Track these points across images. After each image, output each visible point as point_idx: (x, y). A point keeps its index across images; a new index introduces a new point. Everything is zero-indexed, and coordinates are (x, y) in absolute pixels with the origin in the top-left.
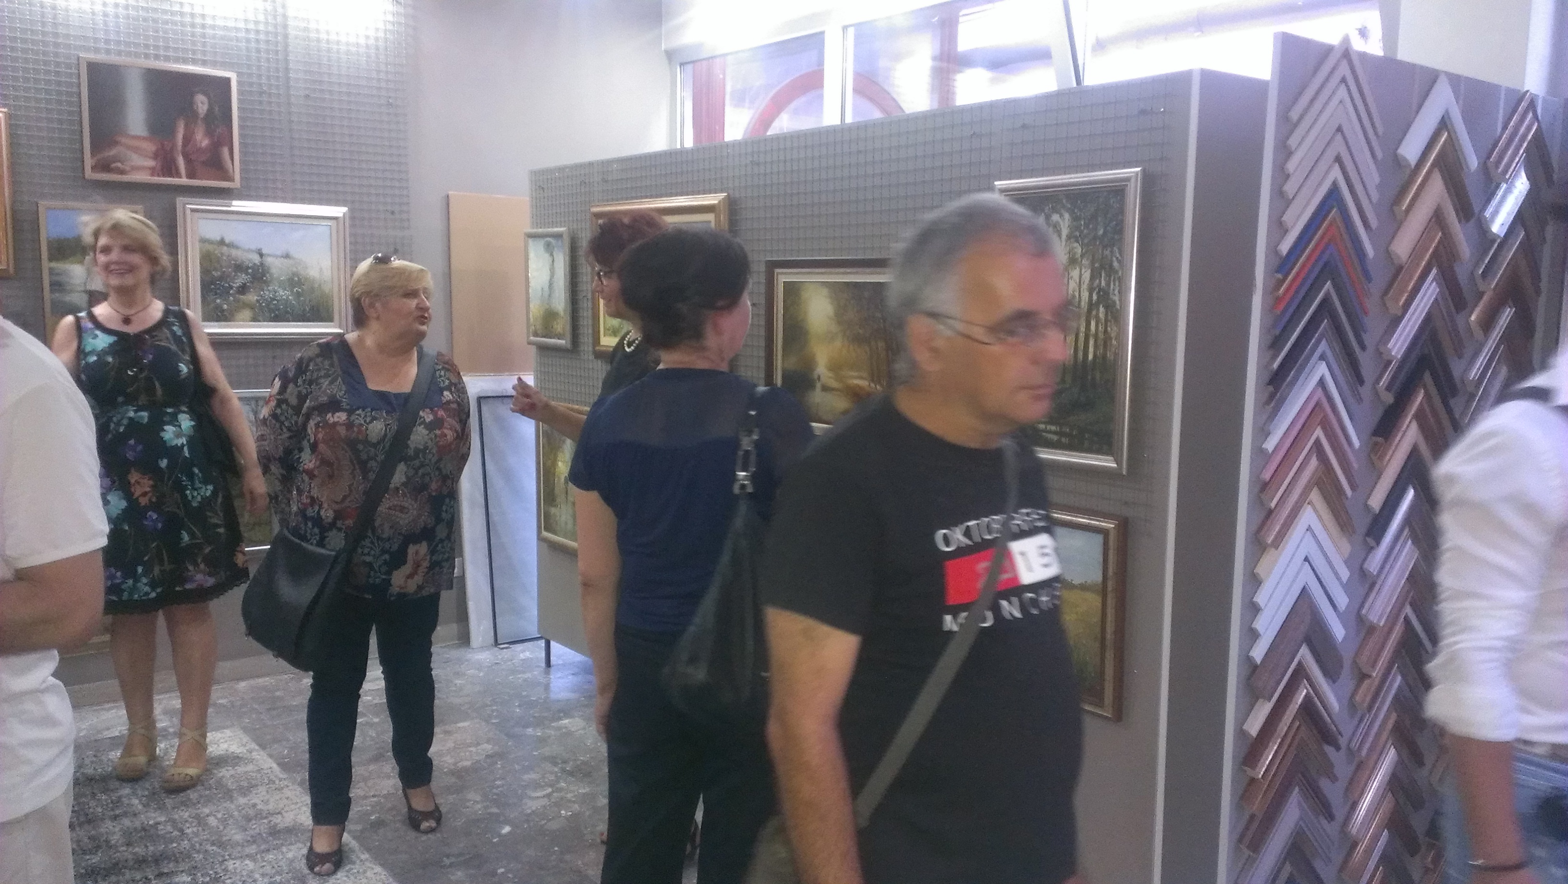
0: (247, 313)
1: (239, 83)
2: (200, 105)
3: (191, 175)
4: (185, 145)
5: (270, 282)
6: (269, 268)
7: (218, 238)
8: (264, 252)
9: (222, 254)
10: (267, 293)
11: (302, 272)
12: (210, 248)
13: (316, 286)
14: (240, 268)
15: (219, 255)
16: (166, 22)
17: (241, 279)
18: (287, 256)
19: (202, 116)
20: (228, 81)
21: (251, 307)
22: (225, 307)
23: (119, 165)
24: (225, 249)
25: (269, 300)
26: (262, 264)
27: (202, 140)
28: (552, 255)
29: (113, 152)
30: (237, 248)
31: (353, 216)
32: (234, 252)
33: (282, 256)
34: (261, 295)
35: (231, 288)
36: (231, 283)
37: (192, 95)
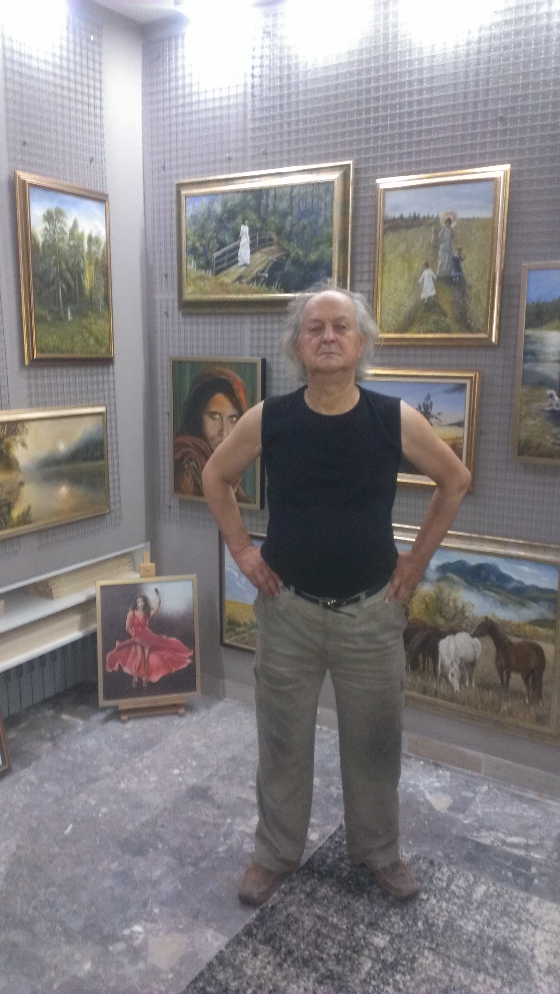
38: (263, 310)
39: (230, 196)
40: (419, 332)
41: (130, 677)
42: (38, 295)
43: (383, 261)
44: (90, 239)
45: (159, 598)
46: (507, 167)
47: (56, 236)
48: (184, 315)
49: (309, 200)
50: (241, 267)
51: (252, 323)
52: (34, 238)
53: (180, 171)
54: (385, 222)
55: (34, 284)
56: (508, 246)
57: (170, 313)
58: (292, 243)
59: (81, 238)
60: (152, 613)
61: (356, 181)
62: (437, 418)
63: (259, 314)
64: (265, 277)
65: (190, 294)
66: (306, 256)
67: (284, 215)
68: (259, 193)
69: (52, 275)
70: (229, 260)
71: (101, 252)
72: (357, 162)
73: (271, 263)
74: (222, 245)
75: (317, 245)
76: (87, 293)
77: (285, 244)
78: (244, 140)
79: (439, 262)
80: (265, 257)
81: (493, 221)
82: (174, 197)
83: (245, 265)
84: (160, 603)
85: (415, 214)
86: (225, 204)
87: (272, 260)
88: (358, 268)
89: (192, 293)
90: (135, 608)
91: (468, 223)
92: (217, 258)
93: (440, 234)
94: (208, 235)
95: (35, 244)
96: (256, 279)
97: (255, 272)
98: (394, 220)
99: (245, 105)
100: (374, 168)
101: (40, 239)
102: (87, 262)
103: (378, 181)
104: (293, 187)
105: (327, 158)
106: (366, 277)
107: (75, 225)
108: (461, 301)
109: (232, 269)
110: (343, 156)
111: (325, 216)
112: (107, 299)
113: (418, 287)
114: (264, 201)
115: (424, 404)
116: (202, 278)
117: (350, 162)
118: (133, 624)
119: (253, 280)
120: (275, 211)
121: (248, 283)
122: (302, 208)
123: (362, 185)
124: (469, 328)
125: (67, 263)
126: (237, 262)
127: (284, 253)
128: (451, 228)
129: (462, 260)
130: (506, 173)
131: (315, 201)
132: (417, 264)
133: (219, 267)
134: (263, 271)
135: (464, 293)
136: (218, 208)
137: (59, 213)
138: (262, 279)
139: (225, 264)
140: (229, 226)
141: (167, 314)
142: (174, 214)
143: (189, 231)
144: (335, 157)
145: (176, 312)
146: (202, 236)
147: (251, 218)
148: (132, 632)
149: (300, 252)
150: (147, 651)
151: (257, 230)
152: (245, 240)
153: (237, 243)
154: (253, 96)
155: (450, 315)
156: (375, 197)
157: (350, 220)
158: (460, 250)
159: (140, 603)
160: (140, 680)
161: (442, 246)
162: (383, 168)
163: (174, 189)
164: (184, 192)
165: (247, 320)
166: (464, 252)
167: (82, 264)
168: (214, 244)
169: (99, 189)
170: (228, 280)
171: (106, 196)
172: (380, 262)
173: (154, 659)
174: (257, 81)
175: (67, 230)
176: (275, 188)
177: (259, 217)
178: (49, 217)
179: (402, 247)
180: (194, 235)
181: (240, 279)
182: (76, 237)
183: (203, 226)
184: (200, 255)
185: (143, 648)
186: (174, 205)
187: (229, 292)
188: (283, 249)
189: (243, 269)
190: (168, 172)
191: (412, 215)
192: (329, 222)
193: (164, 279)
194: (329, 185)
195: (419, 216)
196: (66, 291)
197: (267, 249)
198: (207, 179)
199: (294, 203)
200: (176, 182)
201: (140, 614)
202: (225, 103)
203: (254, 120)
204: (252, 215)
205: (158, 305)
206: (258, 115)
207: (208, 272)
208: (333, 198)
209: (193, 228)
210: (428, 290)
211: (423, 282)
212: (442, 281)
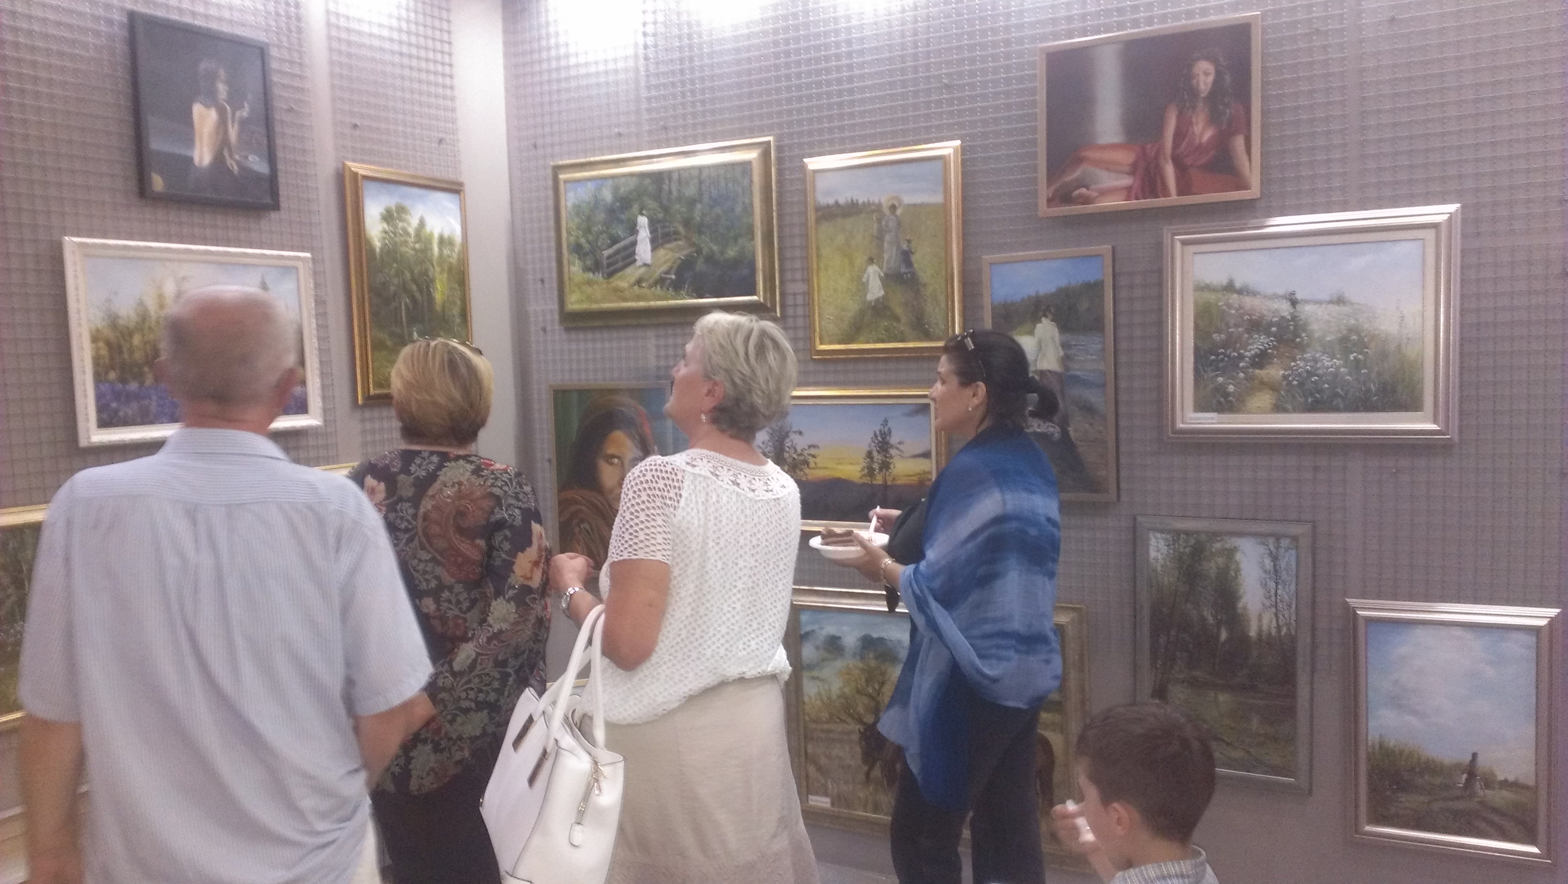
0: (1265, 399)
2: (1202, 78)
3: (1185, 190)
4: (1176, 144)
5: (1308, 345)
6: (1306, 324)
7: (1225, 282)
8: (1299, 296)
9: (1229, 306)
10: (1302, 364)
11: (1366, 326)
12: (1211, 297)
13: (1393, 347)
14: (1256, 325)
15: (1224, 307)
17: (1259, 343)
18: (1340, 300)
19: (1203, 95)
20: (1246, 25)
21: (1274, 388)
22: (1231, 388)
23: (1083, 190)
24: (1234, 298)
25: (1305, 375)
26: (1294, 318)
27: (1203, 132)
29: (1077, 174)
30: (1255, 294)
31: (1469, 219)
32: (1248, 302)
33: (1331, 302)
34: (1291, 368)
35: (1241, 357)
36: (1242, 351)
37: (1190, 66)
38: (669, 319)
39: (623, 180)
40: (867, 342)
42: (375, 314)
43: (818, 256)
44: (442, 240)
46: (958, 143)
47: (397, 239)
48: (568, 330)
49: (723, 184)
50: (640, 267)
51: (658, 337)
52: (368, 242)
53: (557, 149)
54: (818, 209)
55: (370, 299)
56: (965, 235)
57: (549, 328)
58: (703, 236)
59: (429, 240)
61: (780, 161)
62: (898, 449)
63: (666, 325)
64: (671, 279)
65: (575, 303)
66: (722, 253)
67: (692, 203)
68: (658, 177)
69: (392, 288)
70: (624, 259)
71: (455, 256)
72: (779, 139)
73: (679, 261)
74: (615, 240)
75: (735, 239)
76: (438, 308)
77: (695, 239)
78: (638, 112)
79: (886, 256)
80: (670, 255)
81: (945, 207)
82: (550, 183)
83: (645, 265)
85: (852, 201)
86: (616, 189)
87: (679, 258)
88: (788, 265)
89: (578, 302)
91: (916, 208)
92: (609, 257)
93: (883, 223)
94: (596, 229)
95: (372, 250)
96: (661, 281)
97: (658, 274)
98: (828, 206)
99: (637, 70)
100: (800, 145)
101: (377, 244)
102: (438, 269)
103: (805, 160)
104: (700, 169)
105: (741, 134)
106: (798, 276)
107: (422, 224)
108: (915, 303)
109: (629, 270)
110: (761, 131)
111: (744, 203)
112: (465, 315)
113: (863, 287)
114: (665, 187)
115: (881, 431)
116: (589, 283)
117: (771, 138)
119: (656, 283)
120: (679, 199)
121: (650, 287)
122: (714, 193)
123: (787, 165)
124: (927, 335)
125: (412, 273)
126: (635, 260)
127: (694, 249)
128: (896, 216)
129: (912, 253)
130: (956, 150)
131: (730, 185)
132: (860, 259)
133: (612, 268)
134: (667, 273)
135: (917, 292)
136: (607, 195)
137: (401, 210)
138: (668, 282)
139: (620, 264)
140: (623, 216)
141: (544, 330)
142: (551, 203)
143: (571, 224)
144: (752, 132)
145: (557, 327)
146: (588, 230)
147: (650, 206)
149: (715, 248)
151: (659, 221)
152: (644, 234)
153: (631, 239)
154: (646, 58)
155: (904, 319)
156: (803, 181)
157: (774, 208)
158: (909, 241)
161: (887, 238)
162: (811, 144)
163: (549, 172)
164: (562, 177)
165: (650, 333)
166: (913, 245)
167: (431, 274)
168: (604, 240)
169: (452, 177)
170: (623, 284)
171: (461, 184)
172: (815, 259)
174: (650, 41)
175: (411, 231)
176: (679, 170)
177: (661, 206)
178: (388, 217)
179: (840, 239)
180: (578, 228)
181: (639, 282)
182: (423, 239)
183: (588, 218)
184: (586, 255)
186: (550, 193)
187: (625, 300)
188: (693, 245)
189: (643, 270)
190: (541, 152)
191: (849, 200)
192: (748, 209)
193: (539, 285)
194: (745, 166)
195: (857, 201)
196: (411, 307)
197: (673, 245)
198: (592, 159)
199: (704, 188)
200: (552, 163)
202: (611, 66)
203: (649, 88)
204: (651, 204)
205: (532, 319)
206: (654, 81)
207: (596, 274)
208: (751, 181)
209: (577, 220)
210: (876, 291)
211: (868, 280)
212: (891, 279)
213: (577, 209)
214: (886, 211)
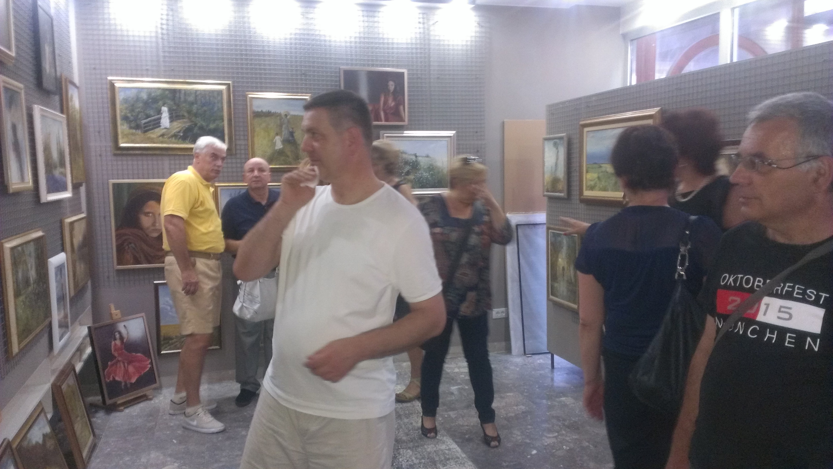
1: (409, 74)
2: (391, 86)
3: (387, 120)
4: (384, 106)
5: (420, 169)
6: (419, 163)
8: (417, 155)
10: (418, 175)
11: (434, 164)
13: (440, 170)
14: (407, 163)
16: (377, 48)
17: (407, 168)
18: (428, 156)
19: (391, 91)
20: (403, 74)
25: (419, 178)
26: (416, 161)
27: (391, 103)
28: (557, 148)
30: (406, 153)
31: (458, 136)
32: (404, 156)
33: (425, 157)
34: (415, 176)
35: (402, 173)
36: (403, 171)
37: (388, 82)
38: (179, 153)
39: (154, 90)
40: (276, 165)
41: (120, 383)
43: (253, 131)
45: (127, 330)
48: (116, 155)
49: (208, 98)
51: (170, 160)
54: (253, 112)
57: (104, 154)
58: (198, 119)
59: (75, 110)
60: (125, 340)
61: (234, 91)
63: (175, 155)
65: (124, 143)
66: (208, 126)
67: (192, 104)
70: (154, 125)
72: (234, 82)
74: (148, 116)
75: (214, 121)
77: (193, 119)
78: (158, 61)
79: (283, 133)
80: (180, 125)
82: (108, 86)
83: (166, 128)
84: (128, 333)
85: (269, 111)
86: (149, 94)
87: (184, 127)
88: (238, 133)
90: (115, 339)
92: (145, 123)
93: (282, 120)
94: (137, 110)
96: (175, 136)
97: (173, 132)
98: (258, 112)
99: (158, 43)
100: (248, 87)
103: (247, 93)
104: (196, 91)
105: (219, 78)
106: (242, 138)
108: (296, 151)
110: (228, 78)
111: (218, 106)
113: (274, 144)
114: (178, 96)
116: (133, 134)
117: (230, 82)
118: (115, 350)
119: (172, 136)
120: (185, 101)
121: (169, 138)
122: (203, 101)
123: (238, 94)
126: (160, 126)
127: (193, 123)
128: (287, 118)
129: (294, 133)
131: (212, 99)
132: (272, 134)
133: (146, 129)
134: (179, 132)
136: (144, 96)
138: (179, 136)
139: (151, 127)
140: (153, 106)
141: (101, 155)
142: (108, 95)
143: (122, 107)
144: (224, 78)
145: (110, 154)
146: (132, 111)
148: (116, 354)
149: (203, 124)
150: (126, 365)
151: (173, 110)
152: (165, 115)
154: (162, 39)
155: (290, 157)
156: (246, 101)
157: (233, 110)
158: (293, 128)
159: (117, 336)
160: (125, 382)
161: (284, 126)
164: (117, 84)
165: (165, 158)
166: (294, 130)
168: (141, 115)
170: (153, 136)
173: (131, 369)
174: (165, 32)
176: (185, 89)
177: (175, 104)
179: (264, 125)
180: (127, 109)
181: (163, 135)
183: (133, 105)
184: (131, 121)
185: (124, 363)
187: (154, 143)
189: (164, 130)
190: (98, 70)
191: (267, 111)
192: (221, 109)
193: (97, 134)
194: (220, 93)
195: (271, 112)
197: (181, 121)
199: (198, 99)
200: (109, 78)
201: (118, 342)
203: (164, 52)
204: (169, 102)
205: (93, 150)
207: (137, 131)
208: (222, 98)
209: (125, 105)
210: (279, 146)
211: (275, 142)
212: (285, 142)
213: (126, 101)
214: (284, 117)
